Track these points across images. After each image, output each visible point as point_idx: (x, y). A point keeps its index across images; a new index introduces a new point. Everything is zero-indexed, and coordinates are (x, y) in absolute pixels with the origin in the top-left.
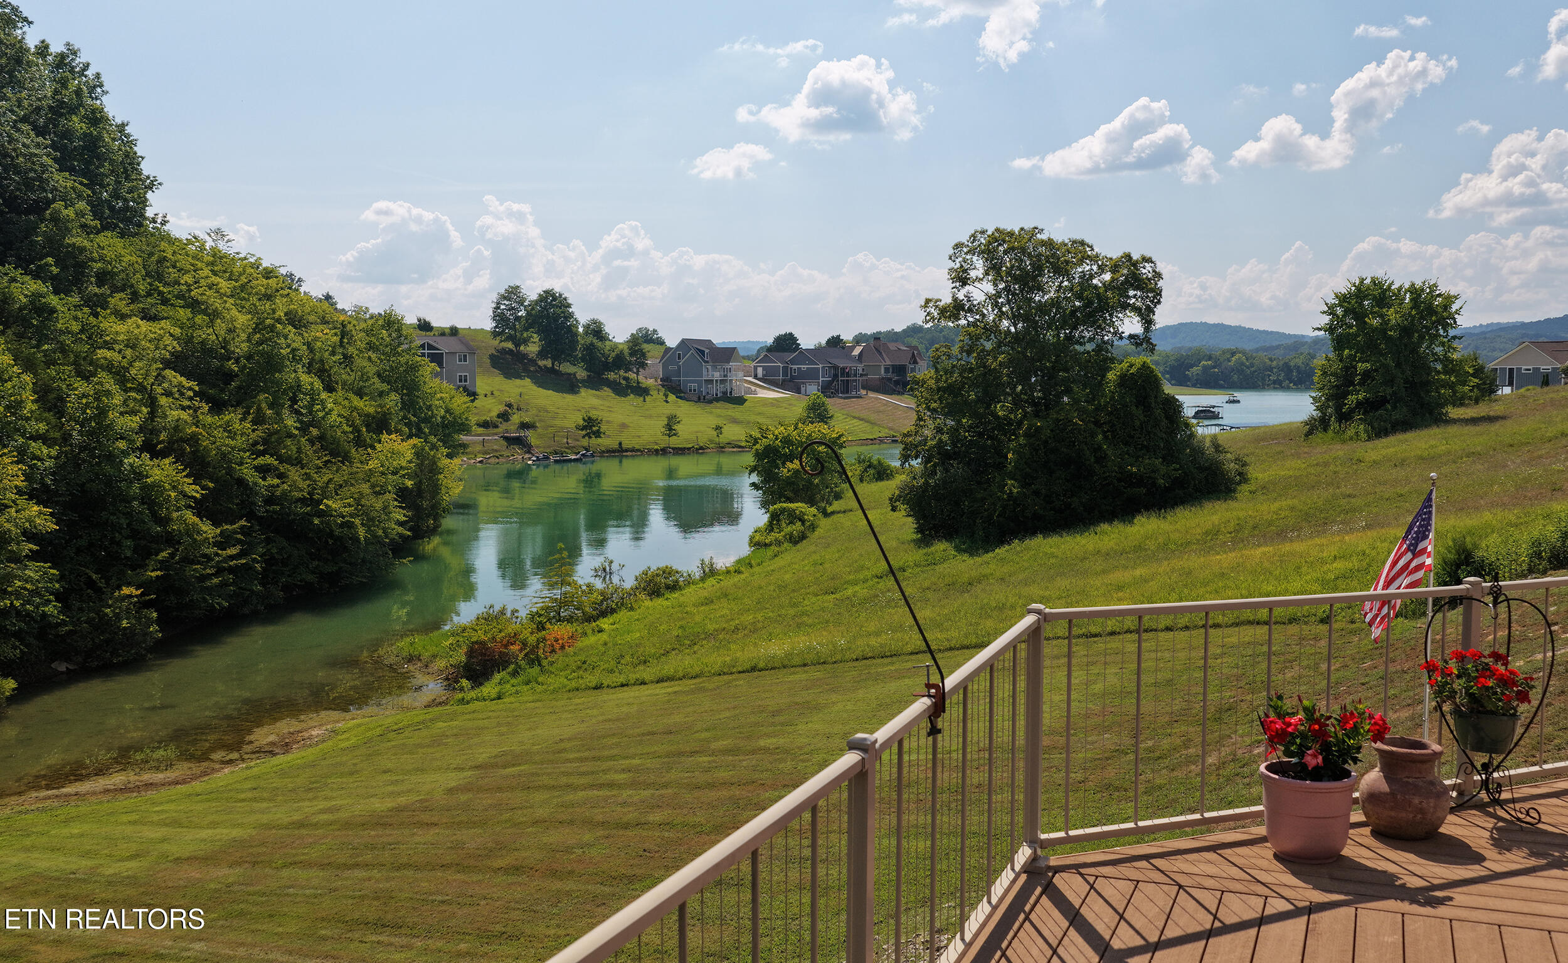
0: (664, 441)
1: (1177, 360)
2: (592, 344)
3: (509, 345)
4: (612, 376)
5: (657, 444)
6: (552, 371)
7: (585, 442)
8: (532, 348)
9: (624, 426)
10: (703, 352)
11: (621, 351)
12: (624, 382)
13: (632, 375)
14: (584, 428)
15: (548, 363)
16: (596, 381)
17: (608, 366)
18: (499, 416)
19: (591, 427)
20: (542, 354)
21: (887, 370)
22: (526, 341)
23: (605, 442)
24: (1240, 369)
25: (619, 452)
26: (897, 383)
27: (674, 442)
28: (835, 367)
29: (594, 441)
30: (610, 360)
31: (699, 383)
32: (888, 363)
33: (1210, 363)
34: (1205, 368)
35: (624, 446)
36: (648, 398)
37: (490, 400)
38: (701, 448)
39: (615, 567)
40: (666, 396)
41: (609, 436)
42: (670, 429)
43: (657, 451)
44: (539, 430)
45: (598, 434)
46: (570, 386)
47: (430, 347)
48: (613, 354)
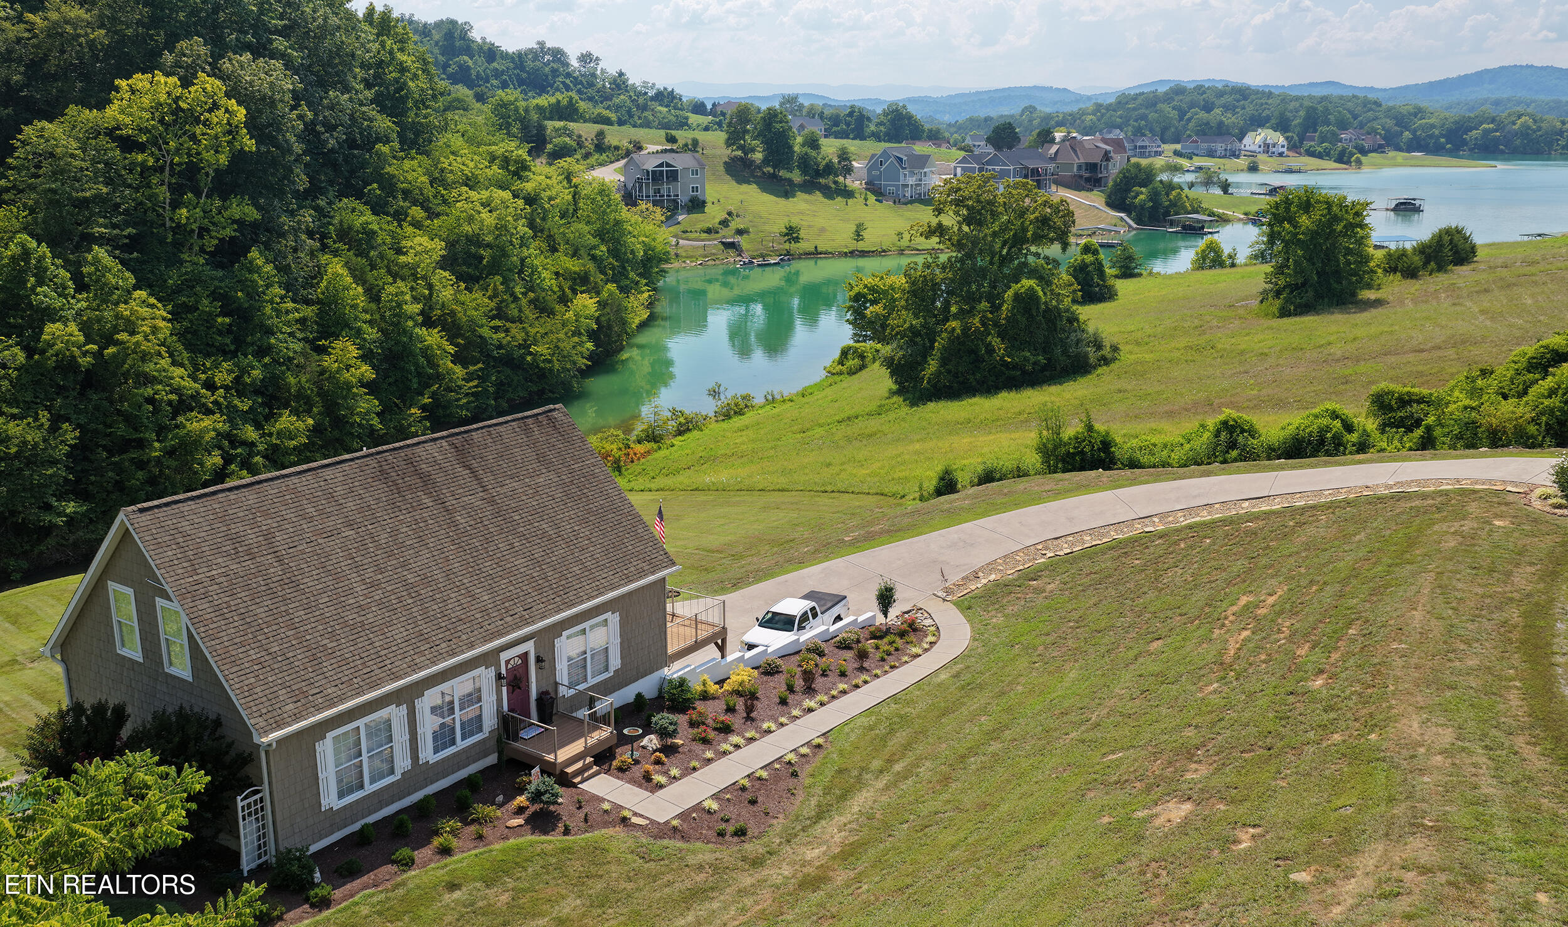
0: (853, 245)
1: (1456, 122)
2: (806, 154)
3: (739, 153)
4: (822, 181)
5: (847, 247)
6: (773, 176)
7: (787, 246)
8: (758, 156)
9: (823, 230)
10: (901, 159)
11: (830, 161)
12: (833, 186)
13: (841, 179)
14: (787, 234)
15: (771, 170)
16: (809, 187)
17: (818, 174)
18: (720, 223)
19: (792, 234)
20: (766, 161)
21: (1080, 167)
22: (753, 150)
23: (805, 246)
24: (1525, 133)
25: (815, 254)
26: (1088, 180)
27: (861, 246)
28: (1027, 168)
29: (793, 245)
30: (821, 167)
31: (897, 186)
32: (1082, 161)
33: (1491, 126)
34: (1487, 132)
35: (819, 250)
36: (850, 201)
37: (716, 207)
38: (884, 251)
39: (722, 389)
40: (866, 199)
41: (808, 240)
42: (859, 235)
43: (846, 253)
44: (752, 235)
45: (797, 240)
46: (785, 190)
47: (668, 165)
48: (824, 163)
